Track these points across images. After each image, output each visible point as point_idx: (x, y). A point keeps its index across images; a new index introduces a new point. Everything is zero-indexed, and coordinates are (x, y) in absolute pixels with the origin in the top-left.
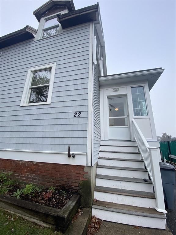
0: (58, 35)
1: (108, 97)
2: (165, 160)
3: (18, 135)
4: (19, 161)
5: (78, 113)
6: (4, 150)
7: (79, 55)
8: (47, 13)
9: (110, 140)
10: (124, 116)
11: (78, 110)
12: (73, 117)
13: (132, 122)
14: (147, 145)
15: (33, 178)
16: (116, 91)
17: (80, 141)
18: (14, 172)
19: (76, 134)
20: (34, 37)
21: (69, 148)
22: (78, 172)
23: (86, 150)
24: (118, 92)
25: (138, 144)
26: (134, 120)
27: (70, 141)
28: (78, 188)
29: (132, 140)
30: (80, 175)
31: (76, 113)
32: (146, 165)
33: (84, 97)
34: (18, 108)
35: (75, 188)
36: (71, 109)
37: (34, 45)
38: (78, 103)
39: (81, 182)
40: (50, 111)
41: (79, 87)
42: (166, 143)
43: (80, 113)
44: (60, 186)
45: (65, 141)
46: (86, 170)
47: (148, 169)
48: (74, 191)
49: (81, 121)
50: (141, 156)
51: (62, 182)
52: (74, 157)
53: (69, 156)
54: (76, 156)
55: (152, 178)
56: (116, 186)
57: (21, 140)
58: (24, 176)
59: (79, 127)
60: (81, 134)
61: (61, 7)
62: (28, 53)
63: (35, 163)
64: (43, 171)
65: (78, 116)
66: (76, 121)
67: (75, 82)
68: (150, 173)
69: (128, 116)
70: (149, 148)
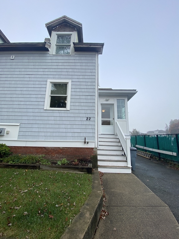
0: (71, 56)
1: (101, 104)
2: (133, 145)
3: (45, 130)
4: (49, 147)
5: (89, 118)
6: (35, 140)
7: (88, 77)
8: (57, 27)
9: (102, 134)
10: (110, 118)
11: (89, 116)
12: (86, 120)
13: (116, 123)
14: (125, 137)
15: (60, 157)
16: (107, 101)
17: (91, 135)
18: (46, 155)
19: (88, 131)
20: (48, 50)
21: (85, 138)
22: (90, 151)
23: (94, 140)
24: (108, 101)
25: (119, 137)
26: (117, 122)
27: (85, 135)
28: (90, 159)
29: (116, 134)
30: (91, 153)
31: (87, 118)
32: (123, 148)
33: (92, 108)
34: (42, 111)
35: (89, 160)
36: (84, 115)
37: (49, 58)
38: (89, 112)
39: (91, 156)
40: (69, 115)
41: (89, 101)
42: (135, 137)
43: (90, 118)
44: (79, 160)
45: (82, 135)
46: (94, 150)
47: (124, 149)
48: (88, 161)
49: (91, 123)
50: (121, 143)
51: (81, 157)
52: (88, 143)
53: (85, 142)
54: (89, 143)
55: (126, 153)
56: (108, 158)
57: (49, 134)
58: (54, 157)
59: (90, 127)
60: (91, 131)
61: (71, 26)
62: (44, 64)
63: (61, 148)
64: (68, 152)
65: (89, 120)
66: (88, 122)
67: (86, 97)
68: (125, 151)
69: (114, 119)
70: (126, 139)
